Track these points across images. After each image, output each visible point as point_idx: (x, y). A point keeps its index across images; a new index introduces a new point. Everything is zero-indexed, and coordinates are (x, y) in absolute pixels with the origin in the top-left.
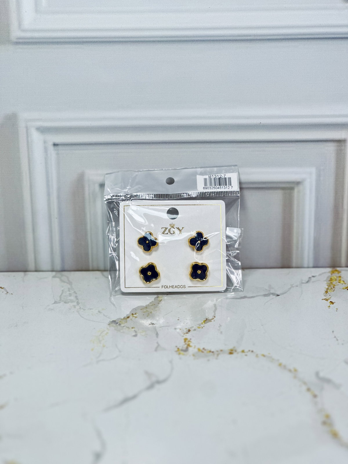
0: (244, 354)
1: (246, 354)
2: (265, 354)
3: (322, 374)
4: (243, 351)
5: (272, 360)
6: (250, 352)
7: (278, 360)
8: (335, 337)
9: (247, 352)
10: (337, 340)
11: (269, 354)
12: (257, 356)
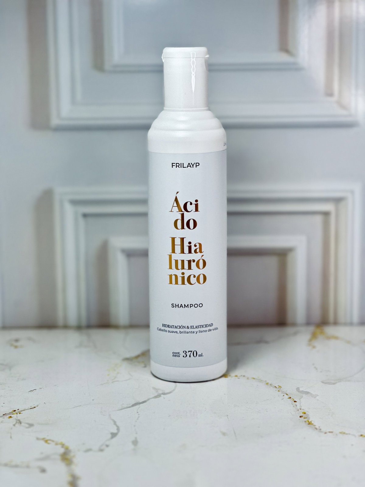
0: (236, 378)
1: (239, 377)
2: (254, 377)
3: (301, 389)
4: (236, 376)
5: (260, 381)
6: (242, 377)
7: (266, 381)
8: (315, 368)
9: (240, 376)
10: (317, 369)
11: (258, 377)
12: (248, 378)
